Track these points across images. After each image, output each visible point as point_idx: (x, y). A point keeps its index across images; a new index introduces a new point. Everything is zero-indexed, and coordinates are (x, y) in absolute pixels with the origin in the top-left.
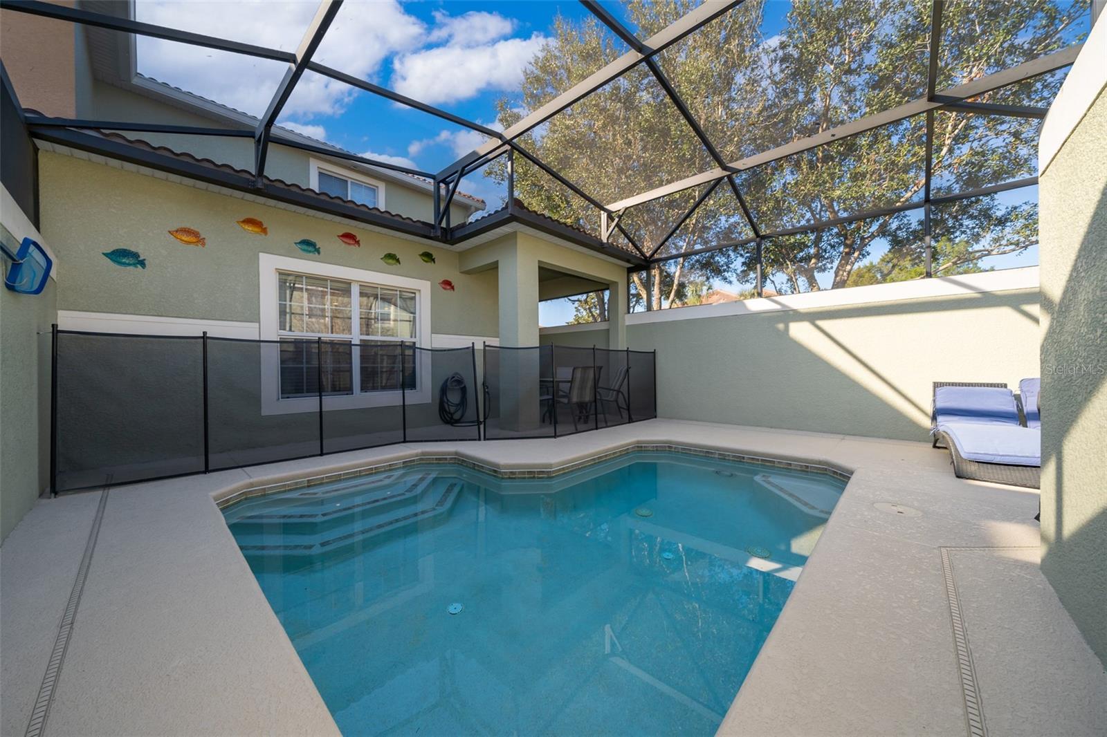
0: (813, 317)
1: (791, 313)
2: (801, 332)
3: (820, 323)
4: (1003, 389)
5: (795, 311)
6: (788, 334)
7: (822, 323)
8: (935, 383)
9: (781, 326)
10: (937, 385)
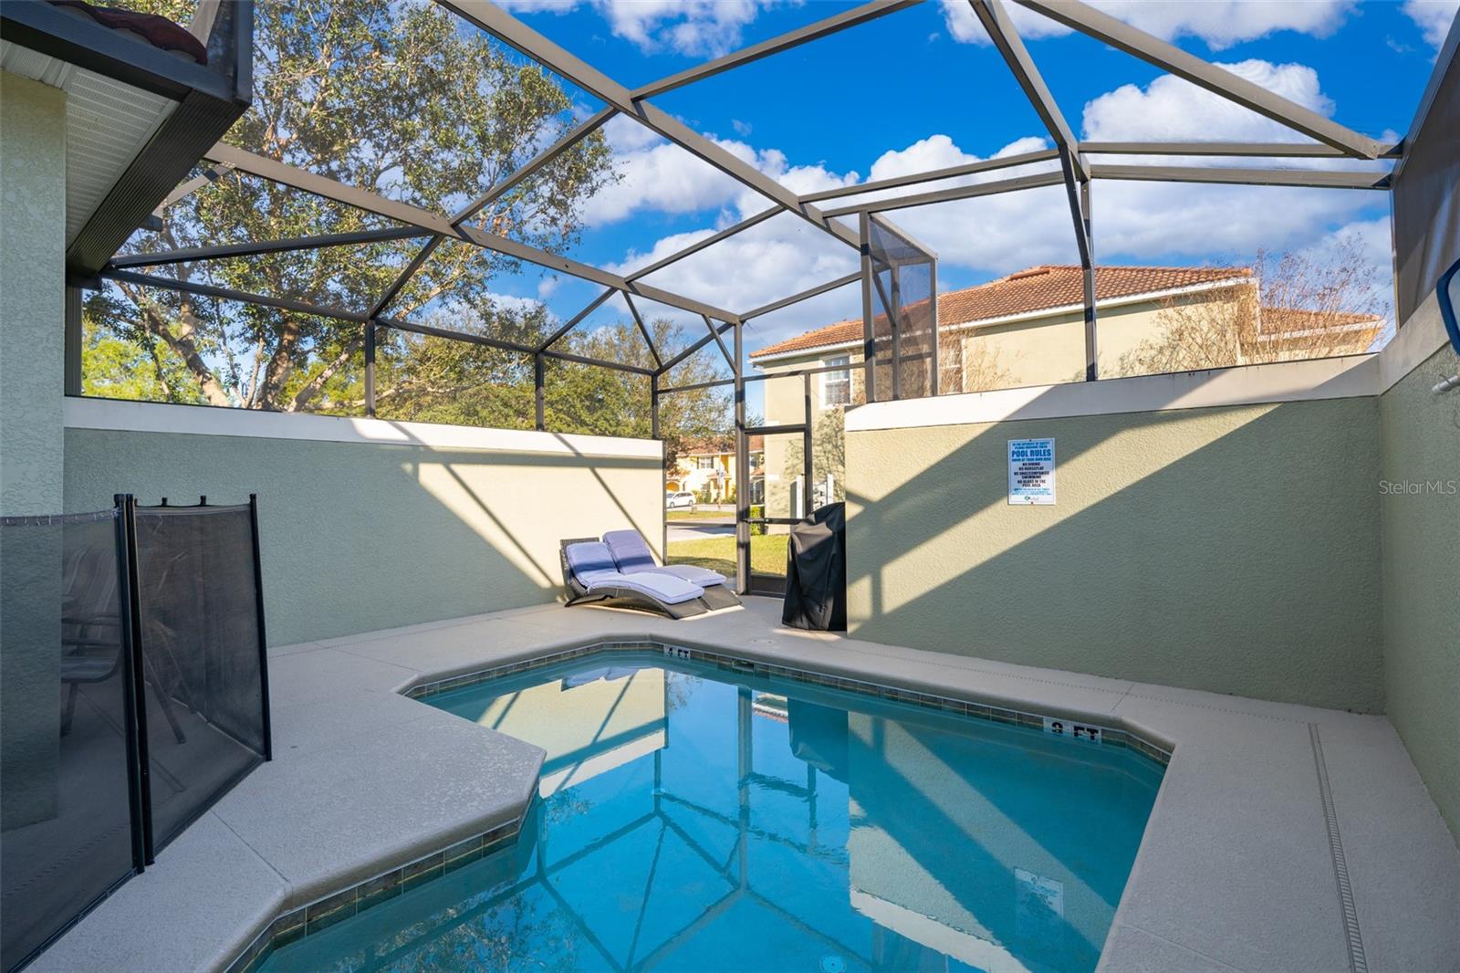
0: (449, 459)
1: (422, 449)
2: (432, 477)
3: (457, 468)
4: (596, 543)
5: (426, 447)
6: (417, 481)
7: (460, 469)
8: (562, 541)
9: (408, 467)
10: (565, 543)
